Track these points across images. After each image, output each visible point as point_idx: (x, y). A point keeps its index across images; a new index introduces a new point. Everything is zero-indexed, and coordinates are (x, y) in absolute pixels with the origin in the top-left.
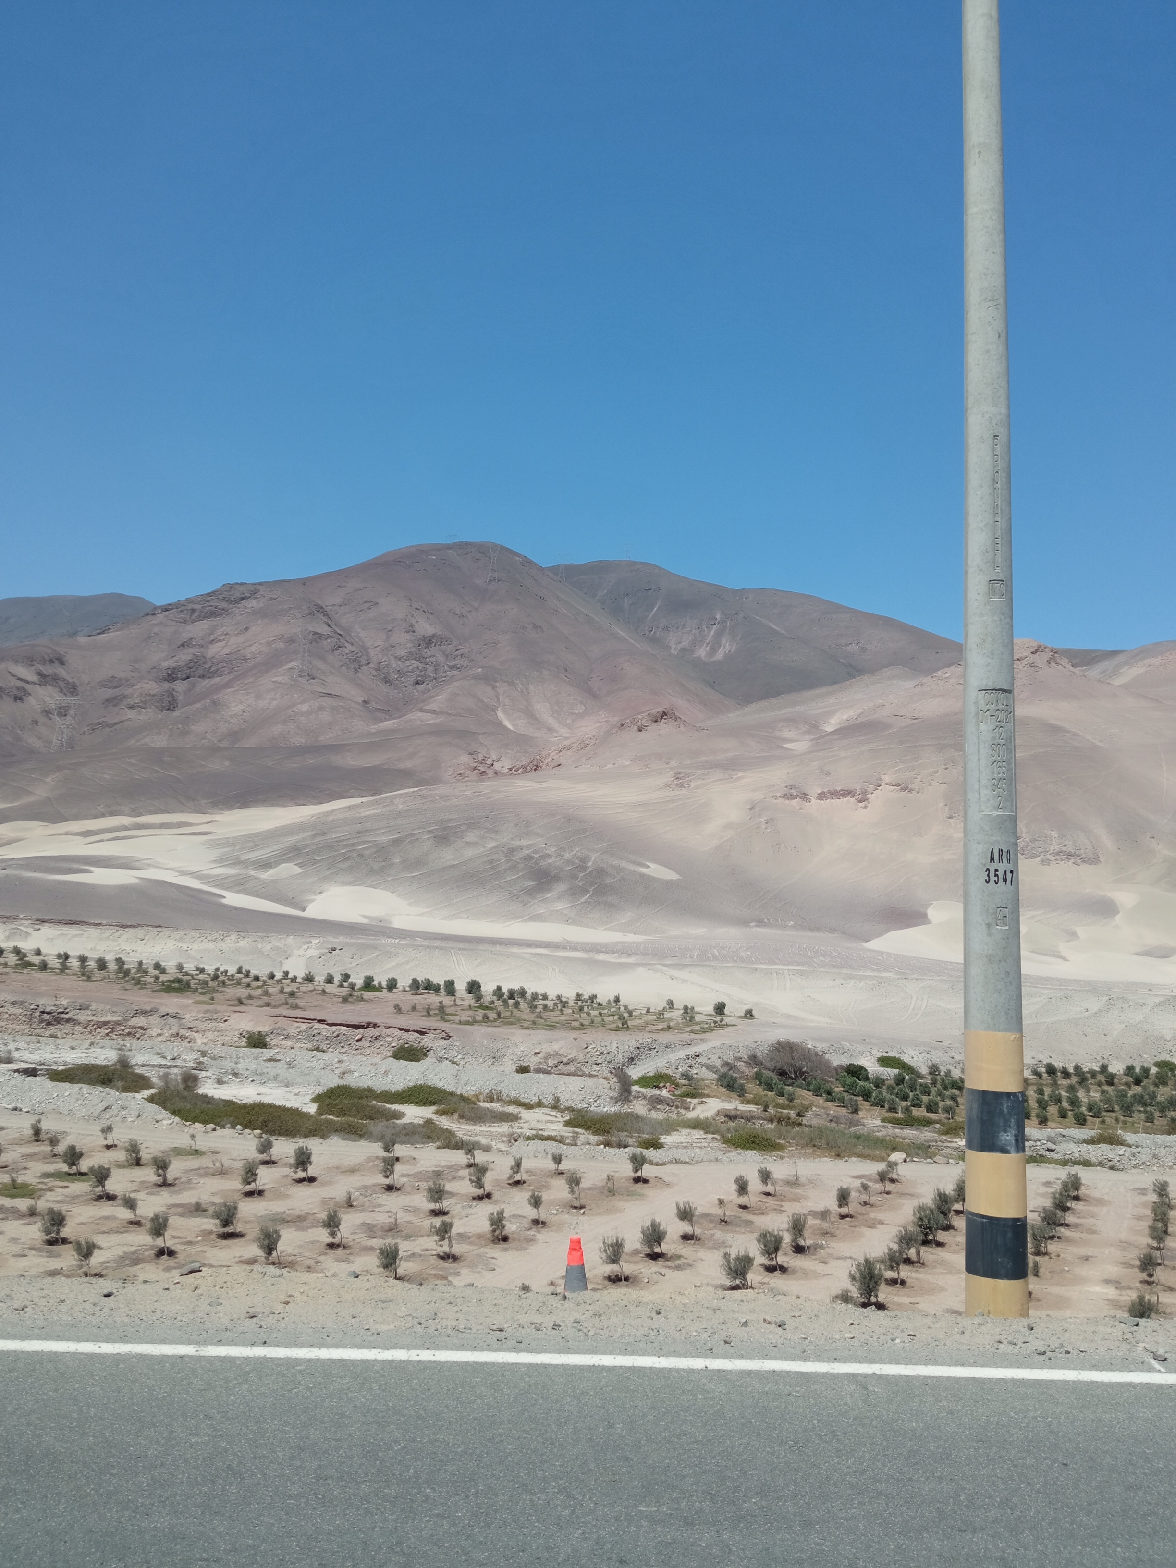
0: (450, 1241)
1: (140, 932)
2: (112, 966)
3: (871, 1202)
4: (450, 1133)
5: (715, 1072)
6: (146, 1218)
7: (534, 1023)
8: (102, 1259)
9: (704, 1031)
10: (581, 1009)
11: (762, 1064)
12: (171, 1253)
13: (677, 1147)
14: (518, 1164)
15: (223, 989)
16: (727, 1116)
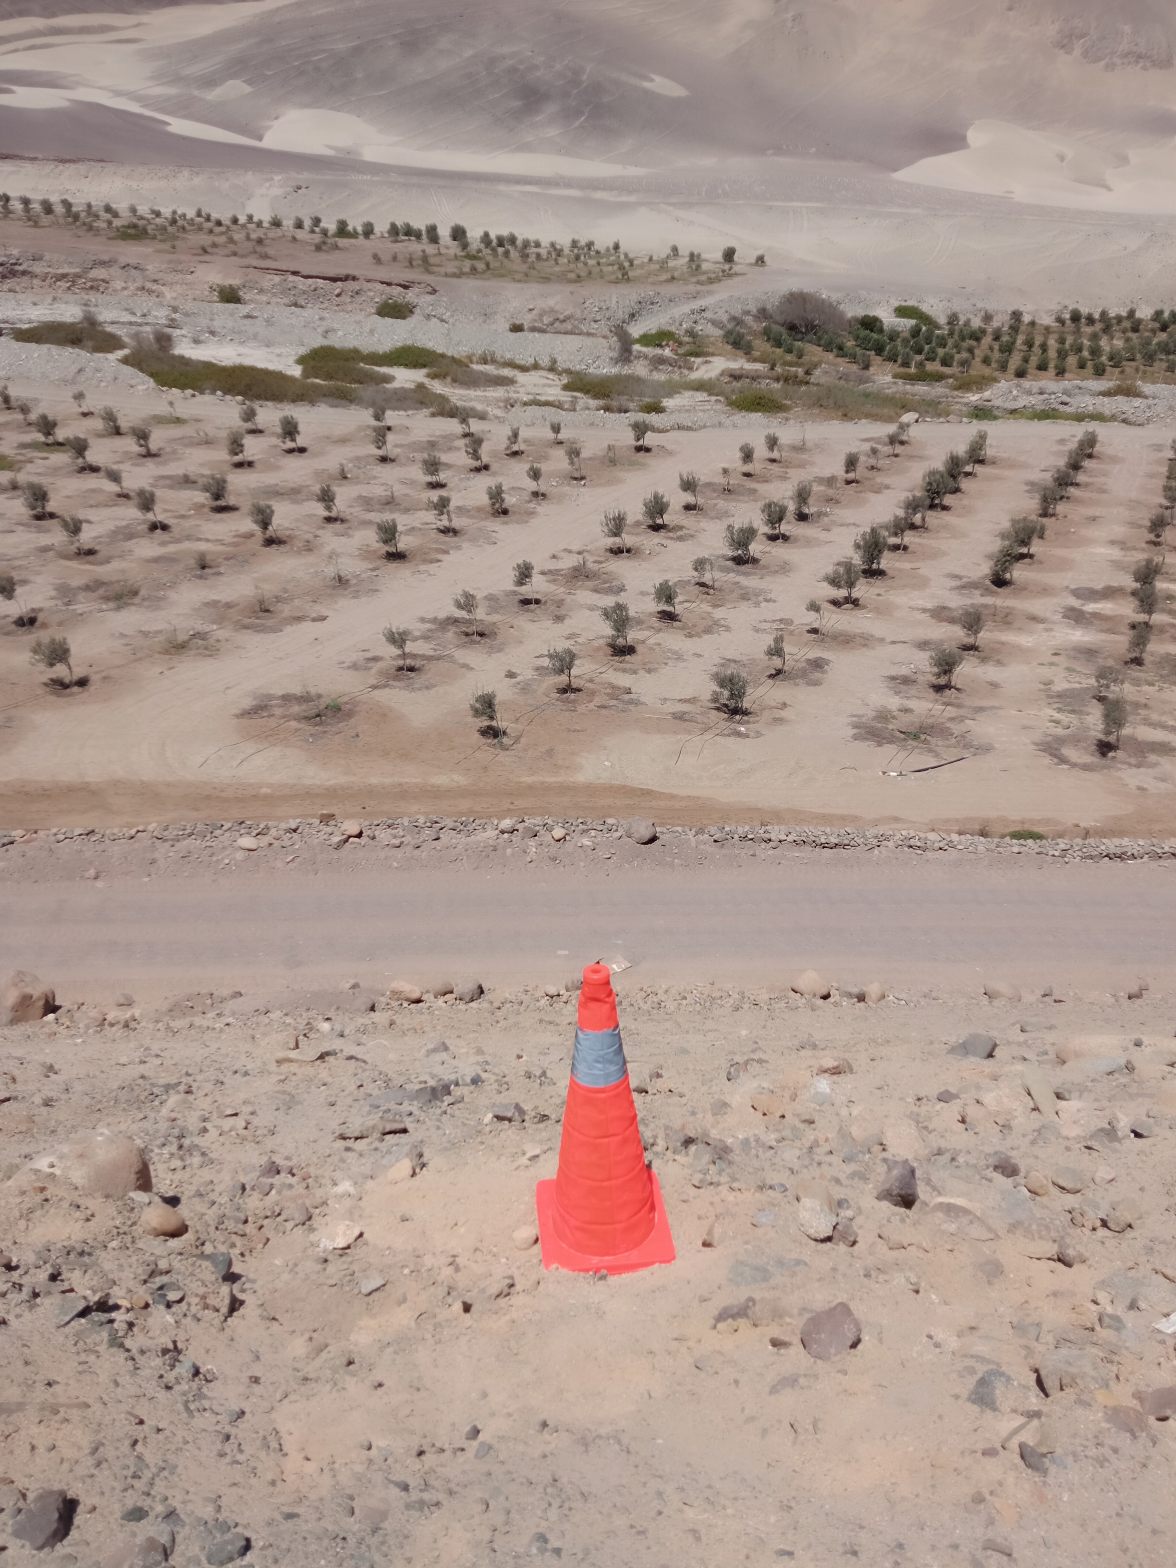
0: (449, 515)
1: (81, 167)
2: (59, 209)
3: (879, 466)
4: (443, 399)
5: (721, 328)
6: (133, 491)
7: (526, 275)
8: (94, 534)
9: (711, 281)
10: (577, 258)
11: (771, 317)
12: (165, 527)
13: (679, 411)
14: (515, 435)
15: (184, 235)
16: (732, 376)
